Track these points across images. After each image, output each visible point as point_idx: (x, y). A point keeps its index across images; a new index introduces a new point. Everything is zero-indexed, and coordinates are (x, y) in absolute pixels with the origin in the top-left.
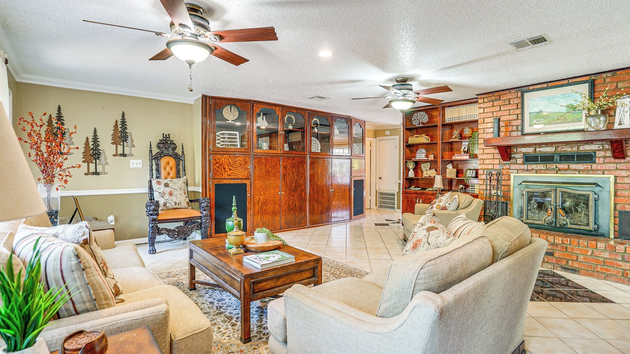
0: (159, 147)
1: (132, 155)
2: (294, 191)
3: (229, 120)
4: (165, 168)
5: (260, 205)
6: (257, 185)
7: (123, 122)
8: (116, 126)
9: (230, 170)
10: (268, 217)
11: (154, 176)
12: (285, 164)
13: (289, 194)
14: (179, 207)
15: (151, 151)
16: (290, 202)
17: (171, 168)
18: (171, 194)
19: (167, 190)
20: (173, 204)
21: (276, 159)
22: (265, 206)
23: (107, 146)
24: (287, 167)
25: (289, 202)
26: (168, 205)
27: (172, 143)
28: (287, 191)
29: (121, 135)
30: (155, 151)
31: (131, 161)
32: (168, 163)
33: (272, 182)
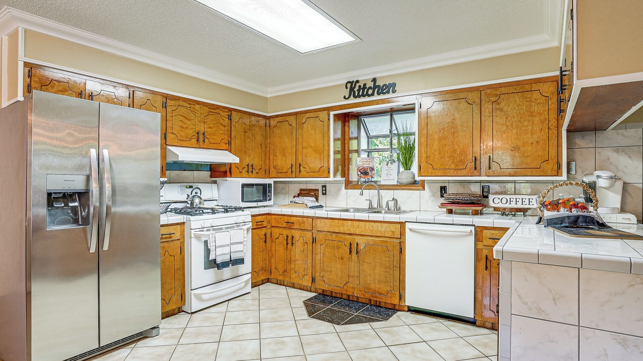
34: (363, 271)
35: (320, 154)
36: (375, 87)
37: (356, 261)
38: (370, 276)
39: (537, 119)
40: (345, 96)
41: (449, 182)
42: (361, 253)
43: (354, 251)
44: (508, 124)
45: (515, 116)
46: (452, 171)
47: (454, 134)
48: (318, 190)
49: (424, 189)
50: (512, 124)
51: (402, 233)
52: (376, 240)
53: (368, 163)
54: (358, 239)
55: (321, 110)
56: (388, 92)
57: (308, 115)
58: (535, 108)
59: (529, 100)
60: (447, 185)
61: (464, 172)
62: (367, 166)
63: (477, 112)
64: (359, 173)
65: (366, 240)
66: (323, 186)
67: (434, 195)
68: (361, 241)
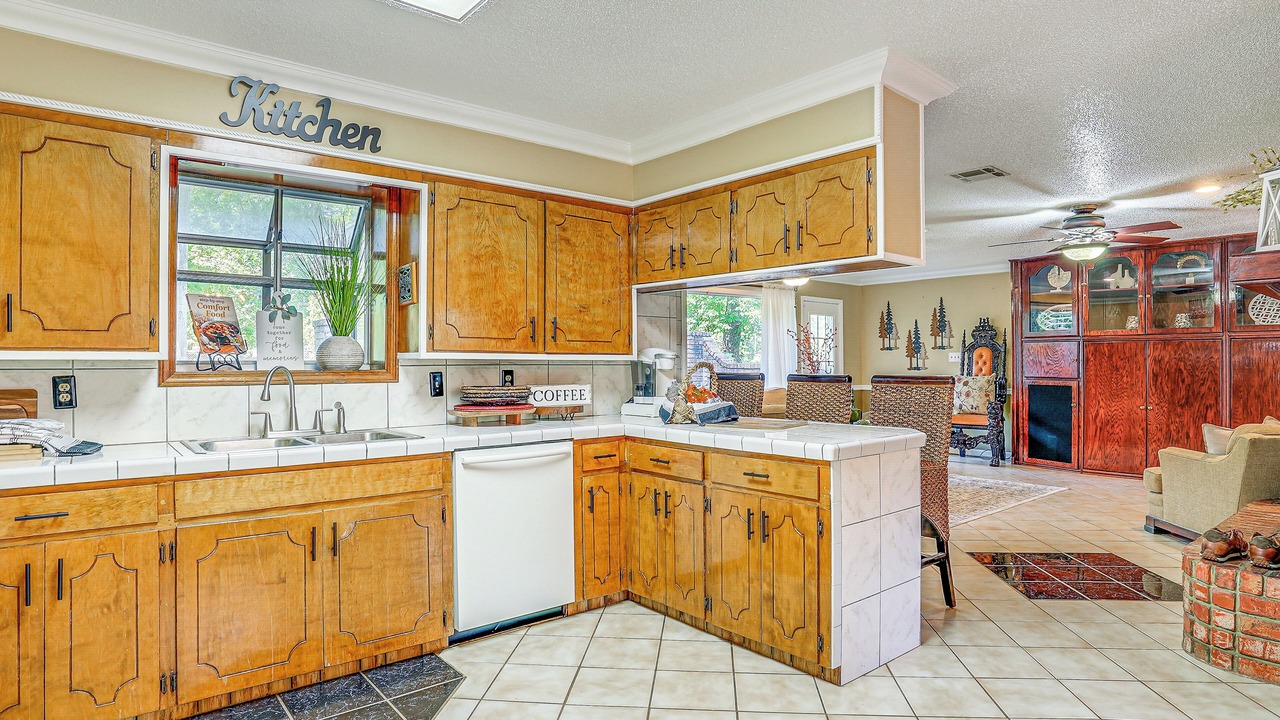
0: (973, 336)
1: (951, 347)
2: (1182, 406)
3: (1056, 289)
4: (977, 363)
5: (1099, 424)
6: (1093, 390)
7: (942, 309)
8: (935, 315)
9: (1048, 364)
10: (1116, 446)
11: (966, 371)
12: (1157, 353)
13: (1169, 411)
14: (977, 411)
15: (964, 341)
16: (1173, 427)
17: (985, 363)
18: (968, 395)
19: (966, 389)
20: (970, 408)
21: (1134, 344)
22: (1108, 428)
23: (927, 339)
24: (1162, 358)
25: (1168, 426)
26: (964, 407)
27: (992, 328)
28: (1163, 404)
29: (940, 325)
30: (969, 340)
31: (951, 354)
32: (981, 356)
33: (1125, 386)
34: (349, 592)
35: (114, 274)
36: (325, 122)
37: (328, 573)
38: (371, 599)
39: (608, 267)
40: (225, 115)
41: (446, 363)
42: (342, 548)
43: (323, 549)
44: (576, 267)
45: (584, 256)
46: (493, 342)
47: (496, 271)
48: (32, 393)
49: (396, 379)
50: (580, 269)
51: (447, 478)
52: (383, 507)
53: (220, 312)
54: (333, 514)
55: (120, 127)
56: (360, 145)
57: (51, 128)
58: (607, 250)
59: (599, 233)
60: (442, 369)
61: (513, 344)
62: (219, 319)
63: (533, 236)
64: (205, 339)
65: (355, 513)
66: (55, 382)
67: (418, 393)
68: (344, 517)
